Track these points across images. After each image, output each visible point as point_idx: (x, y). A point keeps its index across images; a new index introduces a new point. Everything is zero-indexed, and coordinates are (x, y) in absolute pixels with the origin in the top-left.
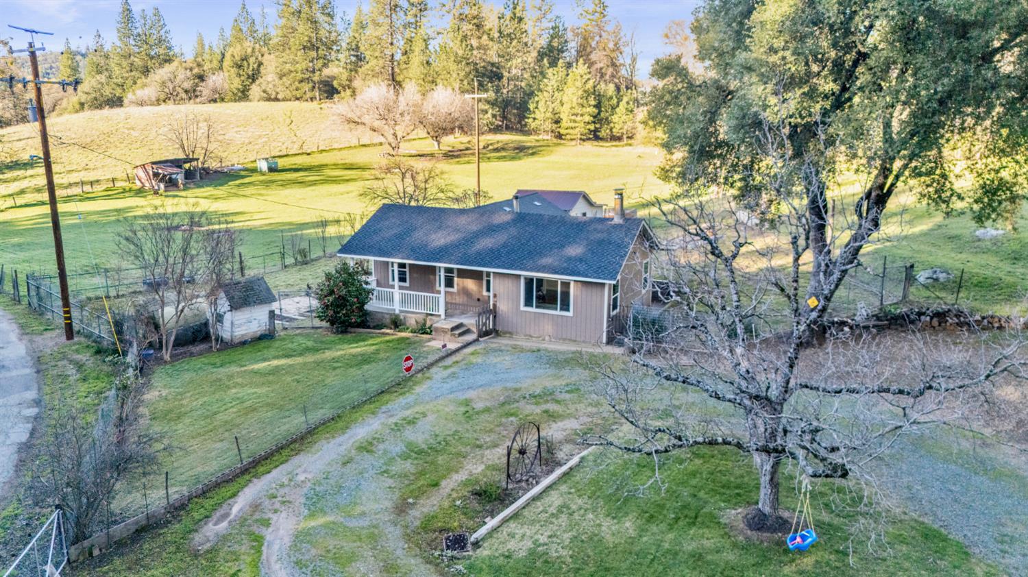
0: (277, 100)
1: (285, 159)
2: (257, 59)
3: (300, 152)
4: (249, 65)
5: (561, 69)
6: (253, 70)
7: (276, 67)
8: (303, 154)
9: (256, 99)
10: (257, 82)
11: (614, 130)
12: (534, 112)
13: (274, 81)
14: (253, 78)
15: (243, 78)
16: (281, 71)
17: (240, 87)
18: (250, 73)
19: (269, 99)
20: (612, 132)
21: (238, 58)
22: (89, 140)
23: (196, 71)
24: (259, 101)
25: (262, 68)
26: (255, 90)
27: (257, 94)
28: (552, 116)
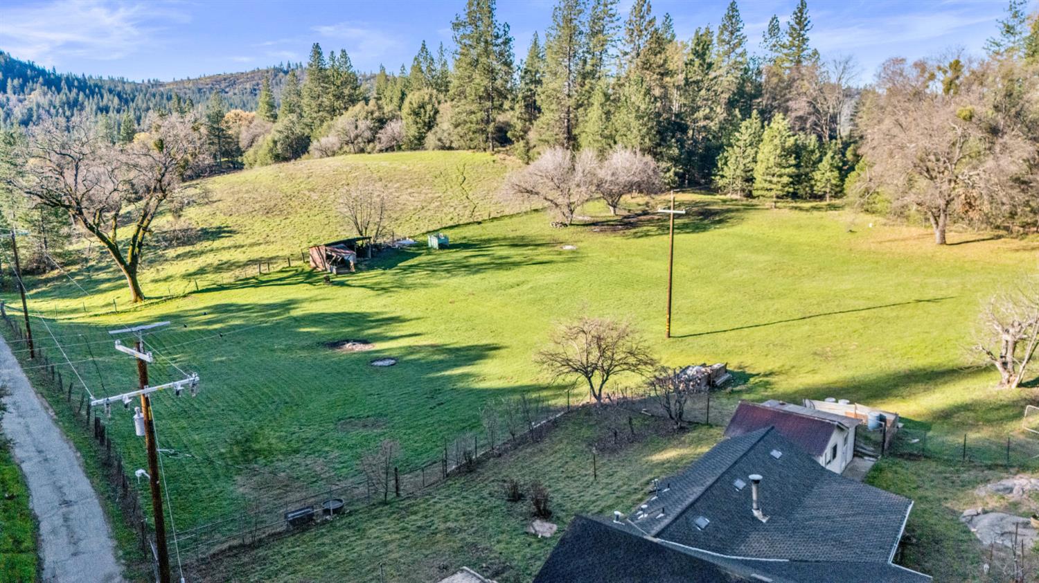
0: (450, 148)
1: (456, 230)
2: (433, 106)
3: (471, 220)
4: (425, 112)
5: (755, 121)
6: (429, 117)
7: (452, 117)
8: (474, 223)
9: (431, 148)
10: (433, 130)
11: (815, 188)
12: (722, 169)
13: (449, 129)
14: (430, 125)
15: (419, 126)
16: (456, 121)
17: (417, 134)
18: (427, 120)
19: (443, 148)
20: (812, 191)
21: (415, 106)
22: (272, 203)
23: (376, 114)
24: (433, 149)
25: (438, 116)
26: (431, 139)
27: (432, 142)
28: (743, 175)
